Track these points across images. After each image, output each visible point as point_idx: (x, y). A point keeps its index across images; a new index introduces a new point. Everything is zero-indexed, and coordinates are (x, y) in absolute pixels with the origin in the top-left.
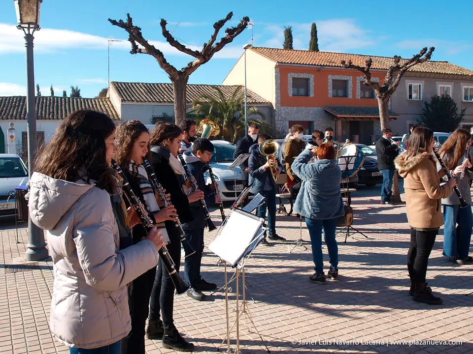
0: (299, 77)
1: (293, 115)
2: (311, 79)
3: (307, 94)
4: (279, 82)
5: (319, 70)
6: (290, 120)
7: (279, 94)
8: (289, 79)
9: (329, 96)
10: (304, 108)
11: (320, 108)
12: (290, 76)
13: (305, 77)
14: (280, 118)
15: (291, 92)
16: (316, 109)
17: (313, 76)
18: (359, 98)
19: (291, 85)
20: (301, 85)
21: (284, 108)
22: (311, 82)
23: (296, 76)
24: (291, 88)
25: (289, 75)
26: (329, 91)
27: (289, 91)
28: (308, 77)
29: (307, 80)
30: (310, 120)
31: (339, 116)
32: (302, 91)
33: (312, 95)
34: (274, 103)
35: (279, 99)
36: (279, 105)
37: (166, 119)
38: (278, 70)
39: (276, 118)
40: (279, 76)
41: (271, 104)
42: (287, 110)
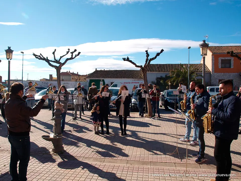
0: (225, 59)
1: (221, 77)
2: (232, 59)
3: (230, 67)
4: (214, 62)
6: (219, 79)
7: (214, 67)
8: (219, 60)
10: (227, 74)
11: (237, 74)
13: (228, 59)
14: (214, 78)
15: (220, 66)
16: (235, 74)
19: (221, 63)
21: (216, 73)
22: (232, 61)
23: (223, 58)
24: (220, 65)
25: (219, 58)
27: (219, 66)
28: (230, 59)
29: (230, 60)
32: (228, 65)
33: (232, 67)
35: (214, 69)
36: (214, 72)
37: (161, 78)
38: (213, 56)
39: (212, 78)
40: (214, 59)
41: (210, 72)
42: (218, 75)
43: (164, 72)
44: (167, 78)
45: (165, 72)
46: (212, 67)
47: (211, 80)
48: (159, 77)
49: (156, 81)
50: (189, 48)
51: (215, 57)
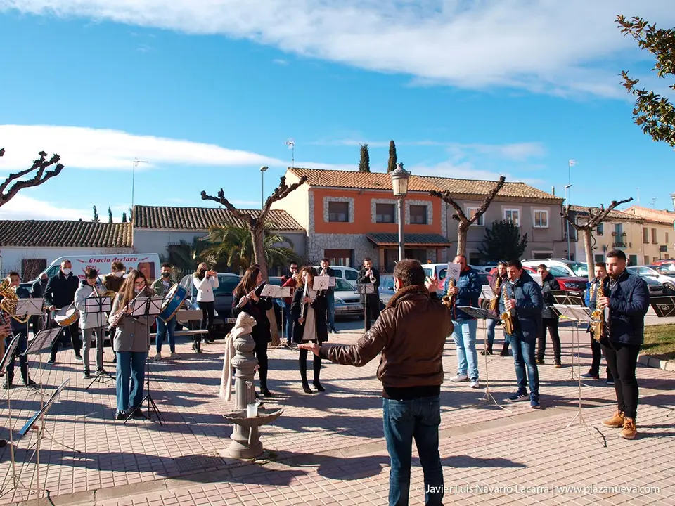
0: (337, 201)
1: (329, 243)
2: (351, 203)
3: (347, 220)
4: (313, 206)
5: (359, 193)
6: (326, 248)
7: (313, 220)
8: (325, 203)
9: (373, 222)
10: (342, 235)
11: (361, 235)
12: (327, 200)
13: (344, 201)
14: (313, 246)
15: (328, 218)
16: (357, 236)
17: (353, 200)
18: (409, 223)
19: (328, 210)
20: (339, 210)
21: (318, 234)
22: (350, 206)
23: (333, 199)
24: (327, 214)
25: (325, 198)
26: (373, 216)
27: (324, 216)
28: (347, 201)
29: (347, 204)
30: (350, 248)
31: (379, 244)
32: (342, 217)
33: (352, 220)
34: (307, 229)
35: (314, 225)
36: (314, 231)
37: (183, 247)
38: (312, 193)
39: (310, 246)
40: (313, 199)
41: (305, 230)
42: (322, 237)
43: (191, 230)
44: (200, 245)
45: (194, 230)
46: (310, 219)
47: (306, 251)
48: (176, 241)
49: (166, 255)
50: (265, 169)
51: (317, 194)
